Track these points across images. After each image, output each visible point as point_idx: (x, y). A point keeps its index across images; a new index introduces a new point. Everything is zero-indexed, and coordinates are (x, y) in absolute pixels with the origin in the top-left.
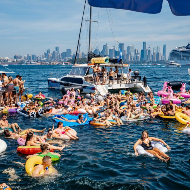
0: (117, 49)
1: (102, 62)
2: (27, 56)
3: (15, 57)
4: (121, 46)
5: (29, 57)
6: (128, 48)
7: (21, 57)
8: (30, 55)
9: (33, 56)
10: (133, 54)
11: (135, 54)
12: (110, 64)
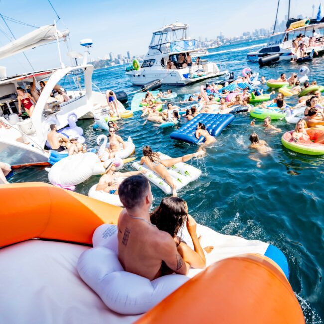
1: (302, 25)
2: (254, 31)
3: (244, 34)
5: (257, 32)
7: (249, 33)
8: (258, 30)
9: (261, 30)
12: (311, 25)
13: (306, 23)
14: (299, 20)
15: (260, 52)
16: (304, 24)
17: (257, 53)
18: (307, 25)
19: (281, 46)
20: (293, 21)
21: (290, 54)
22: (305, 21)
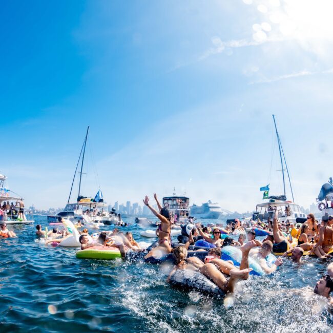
0: (125, 205)
4: (128, 203)
6: (133, 205)
10: (137, 209)
11: (139, 209)
12: (94, 202)
13: (91, 200)
14: (86, 198)
15: (58, 215)
16: (90, 200)
17: (55, 215)
18: (92, 202)
19: (75, 212)
20: (82, 197)
21: (82, 219)
22: (91, 199)
